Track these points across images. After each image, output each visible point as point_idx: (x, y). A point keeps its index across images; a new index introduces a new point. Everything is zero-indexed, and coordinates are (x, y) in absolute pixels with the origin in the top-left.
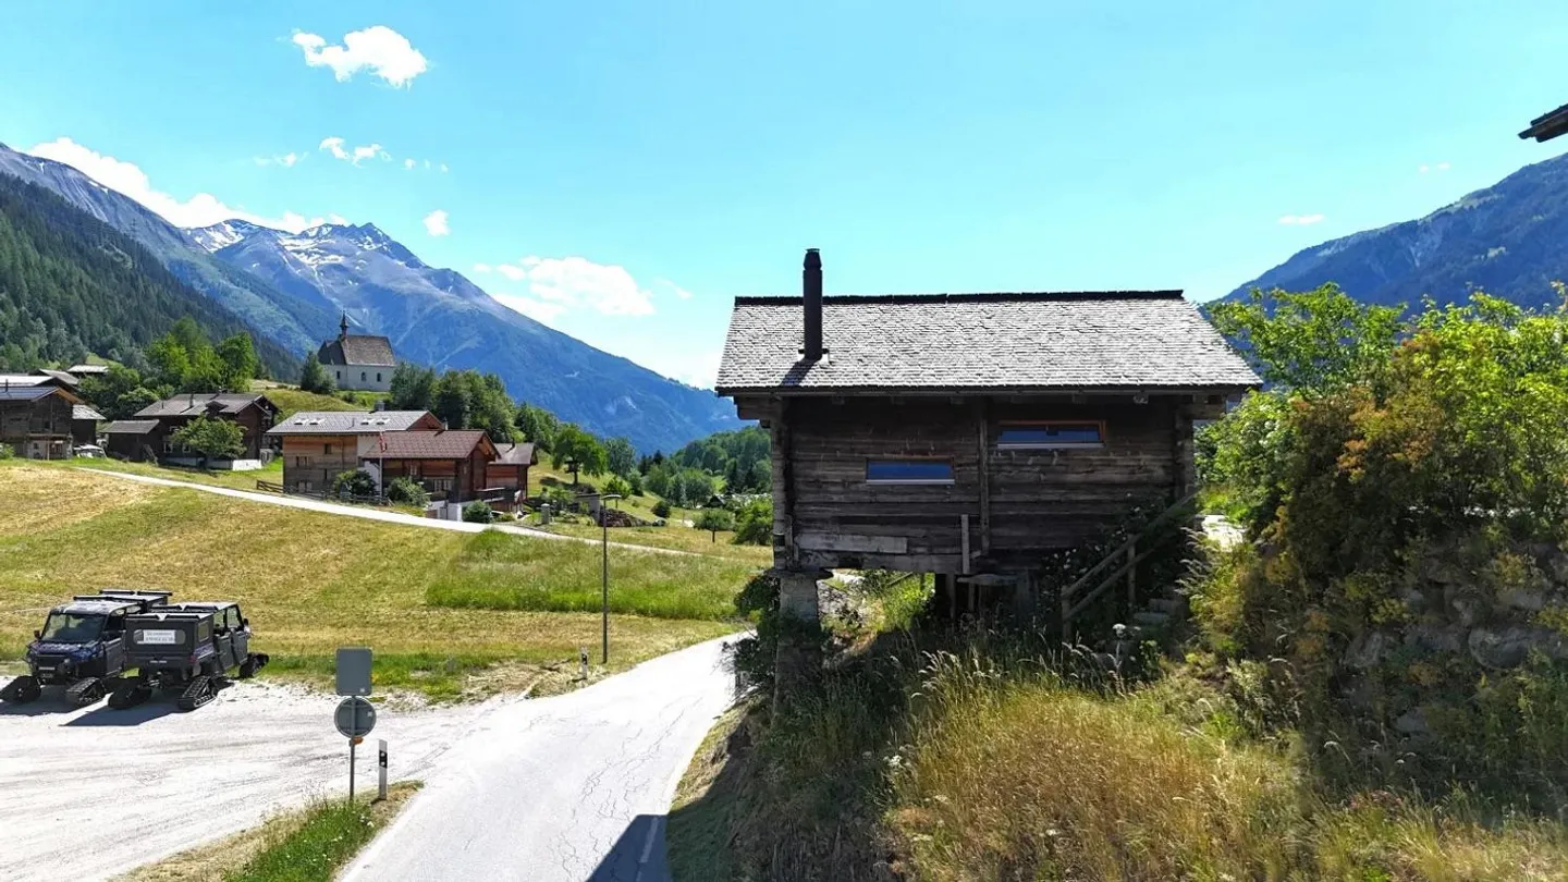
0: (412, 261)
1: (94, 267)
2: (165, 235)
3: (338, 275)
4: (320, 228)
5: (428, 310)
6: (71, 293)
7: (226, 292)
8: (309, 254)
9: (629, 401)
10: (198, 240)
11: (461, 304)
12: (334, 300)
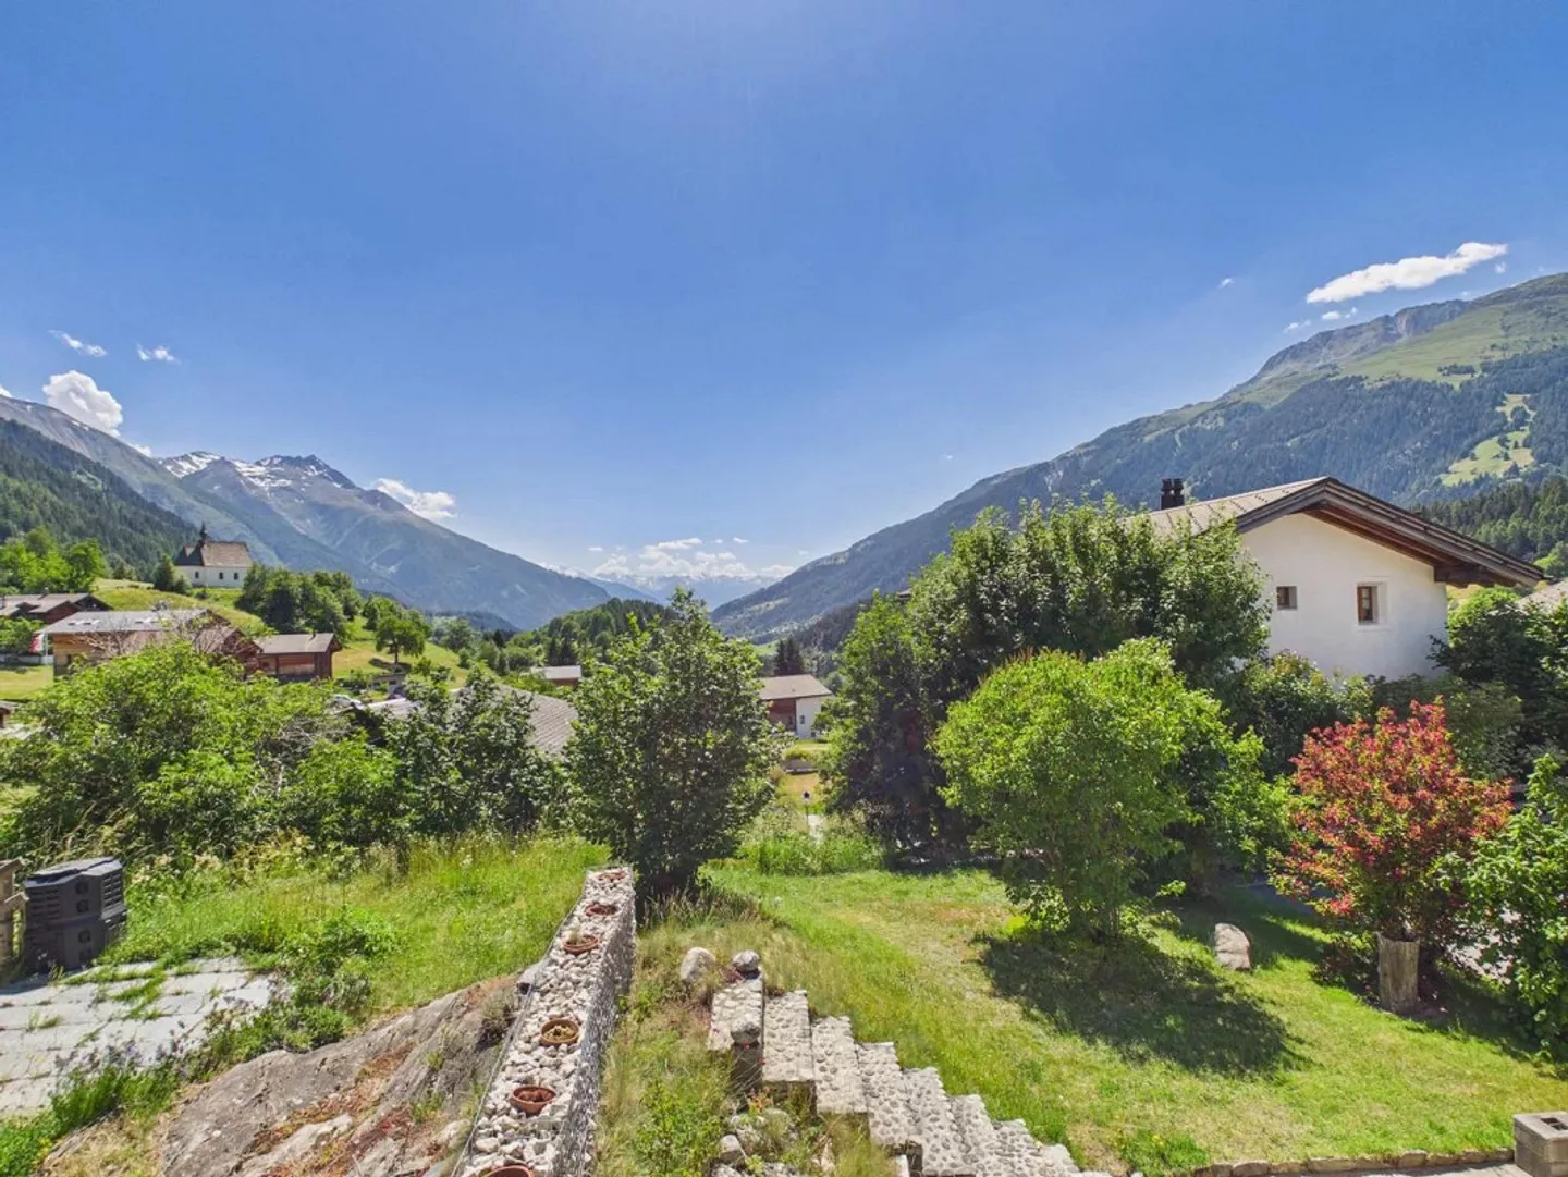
0: (347, 484)
1: (61, 487)
2: (140, 464)
3: (286, 494)
4: (272, 459)
5: (360, 520)
6: (31, 509)
7: (191, 508)
8: (262, 478)
9: (518, 587)
10: (169, 468)
11: (386, 516)
12: (283, 514)
